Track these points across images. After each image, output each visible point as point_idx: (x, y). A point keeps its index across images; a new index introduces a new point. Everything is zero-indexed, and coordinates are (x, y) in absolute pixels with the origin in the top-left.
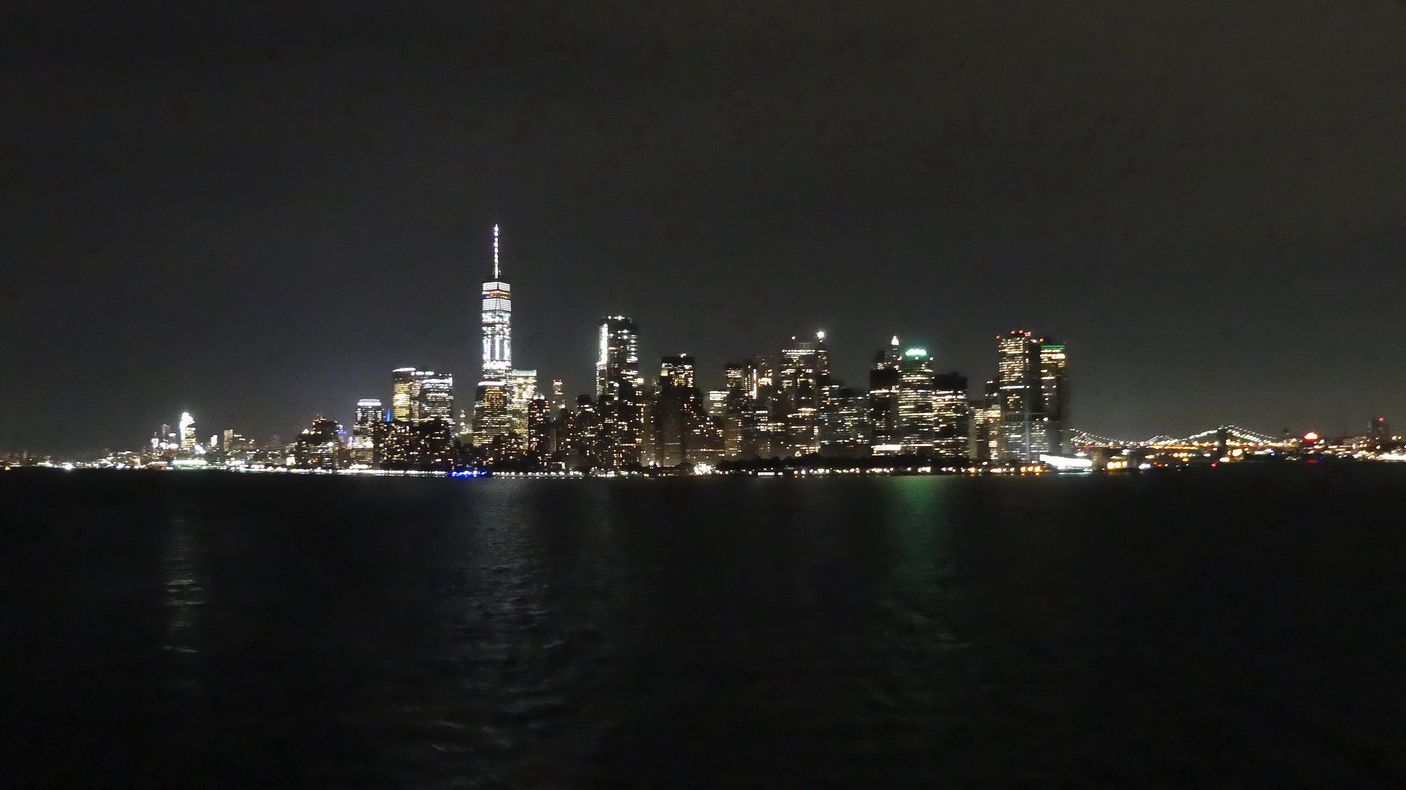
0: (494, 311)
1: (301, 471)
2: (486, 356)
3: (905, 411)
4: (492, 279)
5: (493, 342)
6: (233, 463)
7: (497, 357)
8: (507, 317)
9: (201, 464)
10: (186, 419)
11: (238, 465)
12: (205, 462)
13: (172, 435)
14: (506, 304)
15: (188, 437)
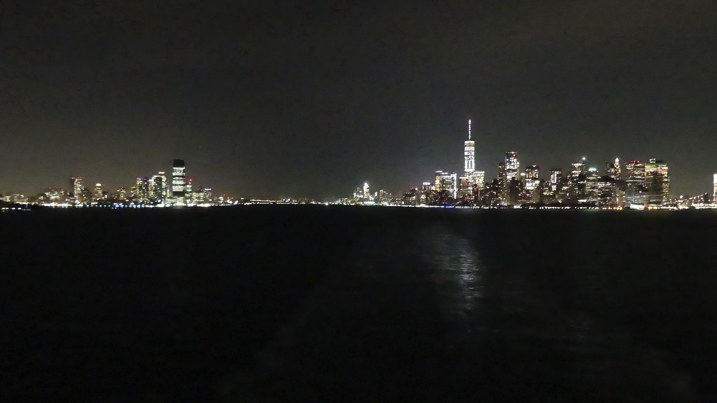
0: (468, 151)
1: (405, 206)
2: (466, 167)
3: (588, 189)
4: (468, 140)
5: (468, 162)
6: (384, 203)
7: (470, 167)
8: (473, 153)
9: (373, 203)
10: (366, 186)
11: (386, 204)
12: (374, 203)
13: (361, 192)
14: (473, 148)
15: (367, 193)
